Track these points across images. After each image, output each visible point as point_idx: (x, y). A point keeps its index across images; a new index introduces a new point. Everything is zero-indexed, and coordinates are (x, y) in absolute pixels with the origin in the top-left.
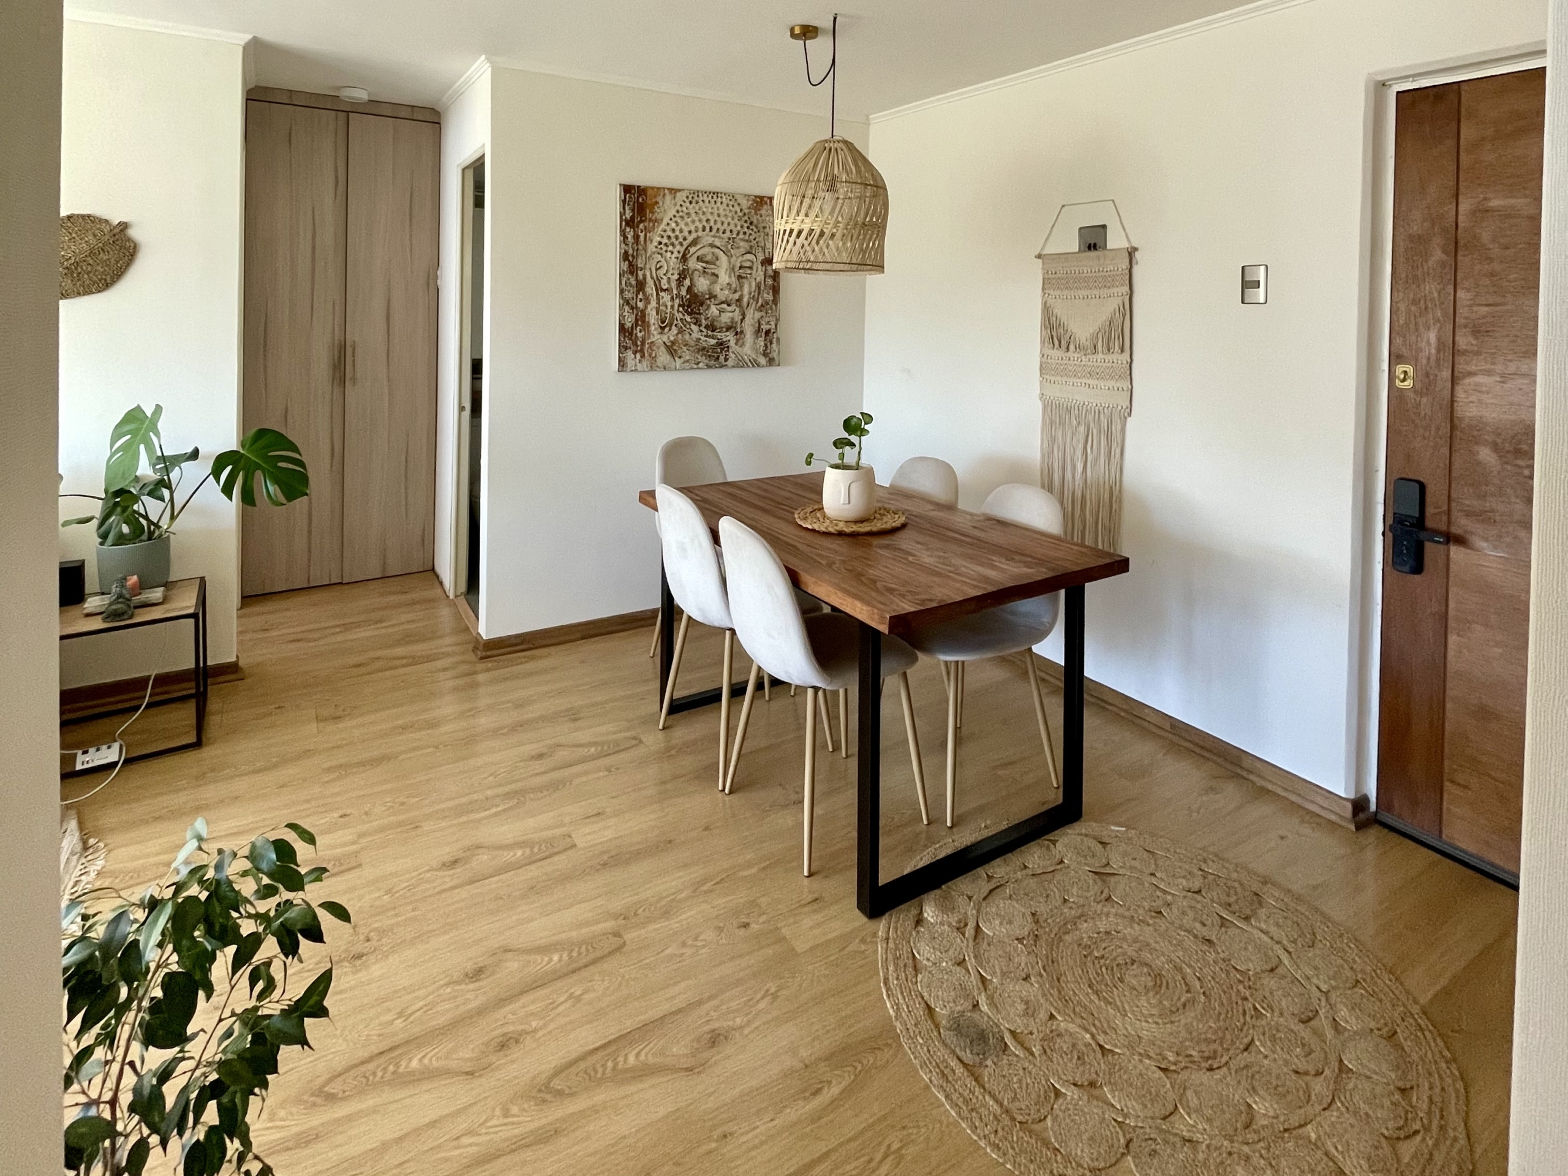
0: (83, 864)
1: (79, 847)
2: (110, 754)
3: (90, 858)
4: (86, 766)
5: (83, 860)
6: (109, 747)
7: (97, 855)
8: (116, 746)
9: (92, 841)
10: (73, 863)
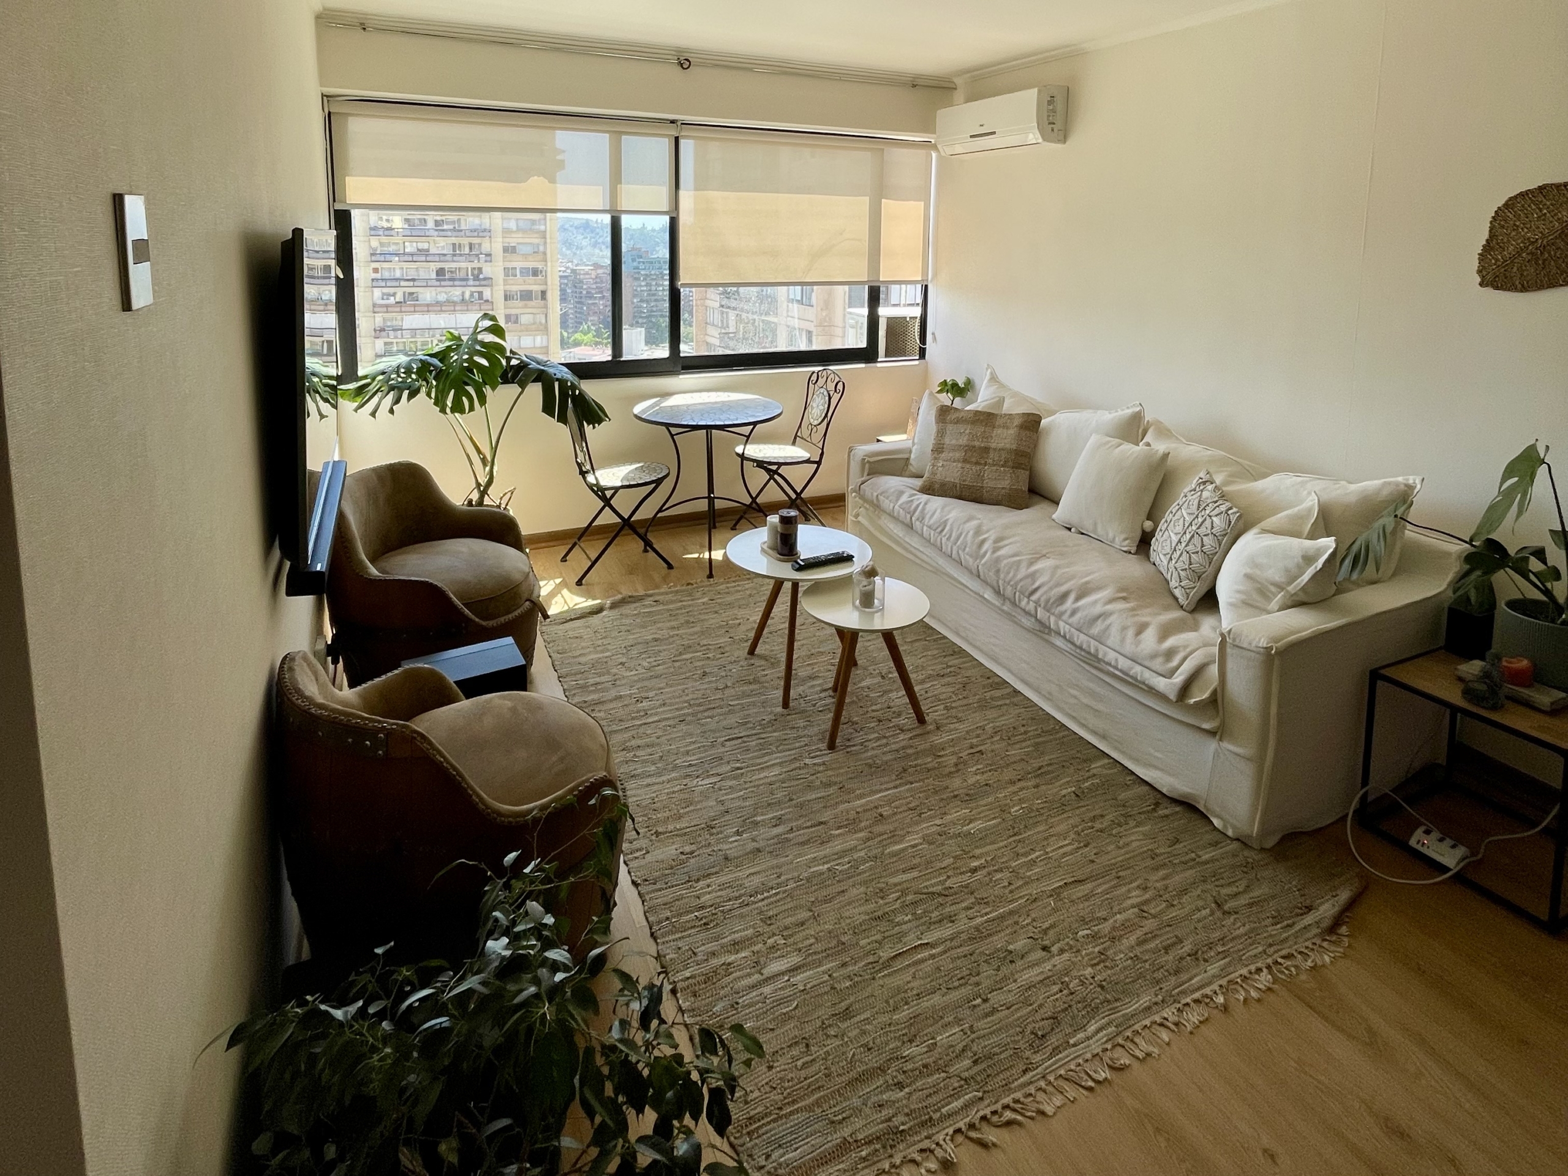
0: (1314, 944)
1: (1326, 923)
2: (1449, 856)
3: (1325, 944)
4: (1419, 847)
5: (1318, 942)
6: (1453, 847)
7: (1333, 948)
8: (1461, 851)
9: (1344, 930)
10: (1309, 935)
